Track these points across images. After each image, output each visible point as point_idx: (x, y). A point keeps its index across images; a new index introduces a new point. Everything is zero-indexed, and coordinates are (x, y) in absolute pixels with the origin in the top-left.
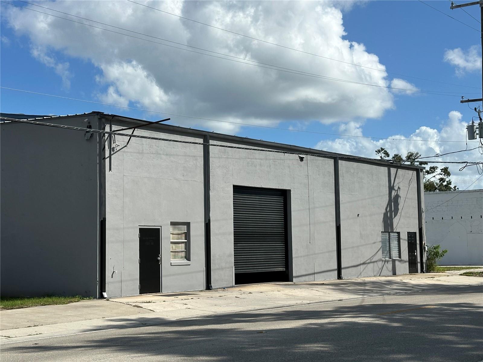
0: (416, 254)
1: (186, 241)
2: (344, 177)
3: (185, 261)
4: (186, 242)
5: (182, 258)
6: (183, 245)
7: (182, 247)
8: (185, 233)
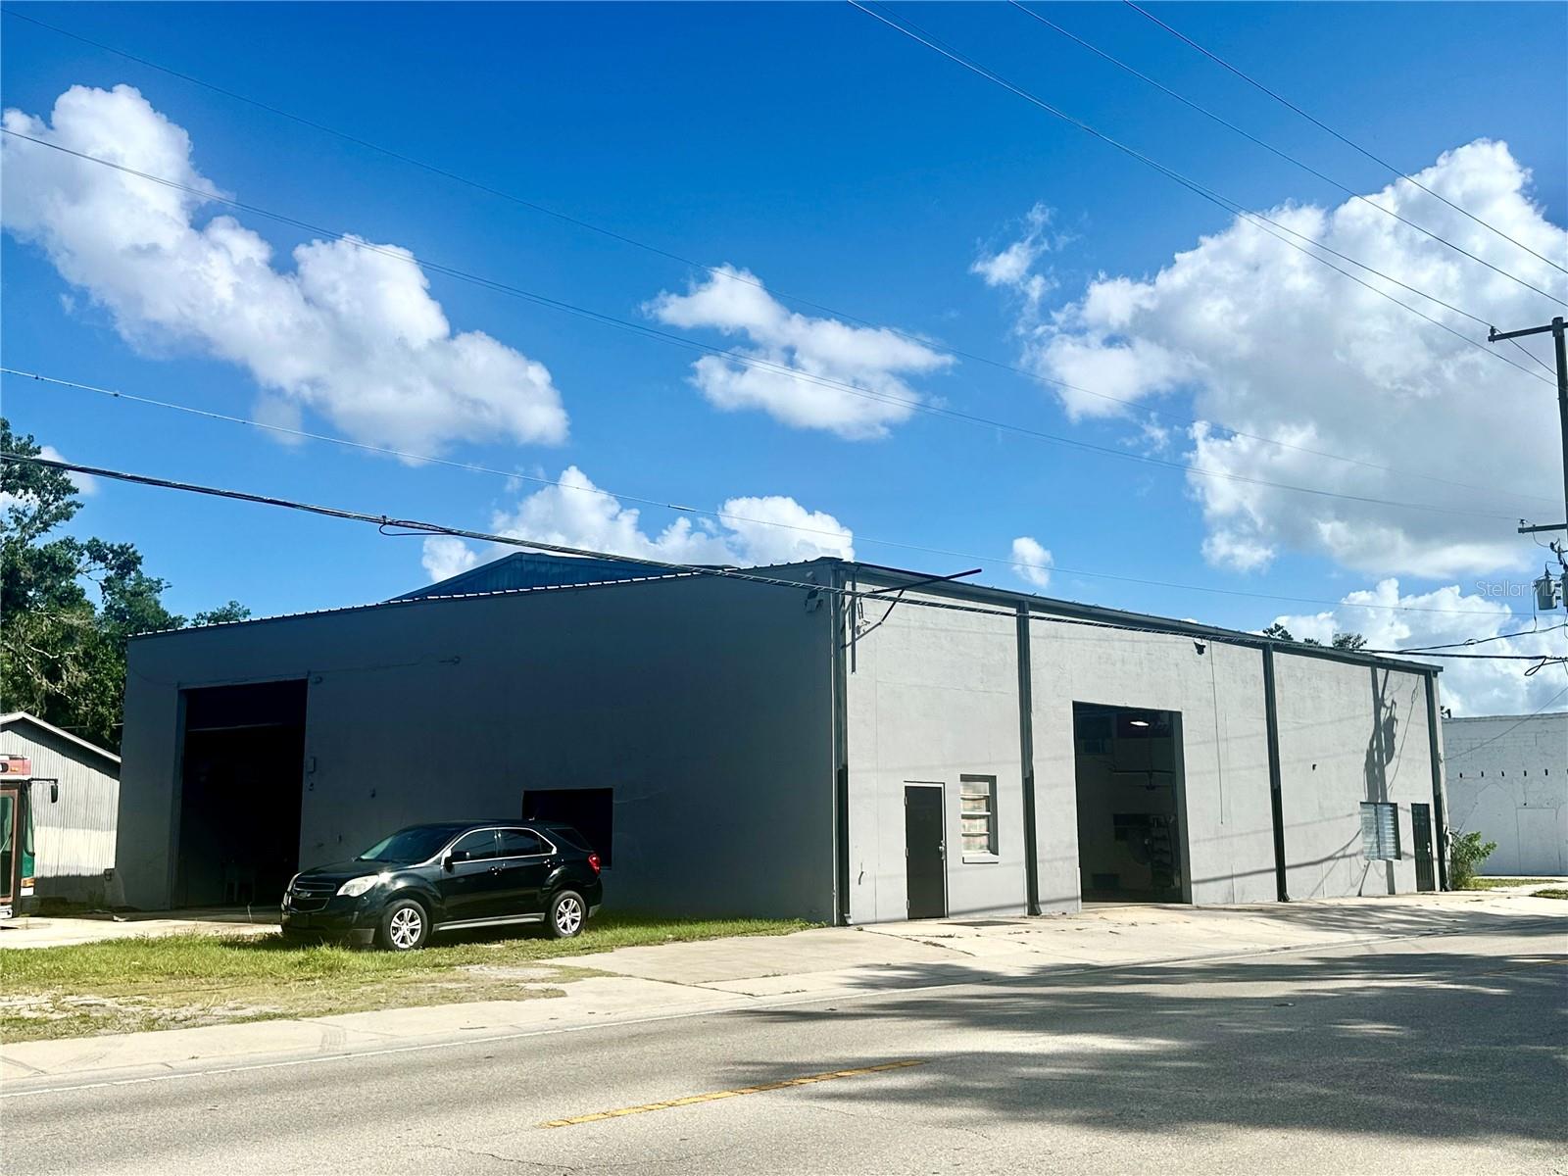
0: (1429, 850)
1: (989, 813)
2: (1284, 687)
3: (989, 856)
4: (988, 816)
5: (981, 848)
6: (983, 822)
7: (980, 826)
8: (986, 797)
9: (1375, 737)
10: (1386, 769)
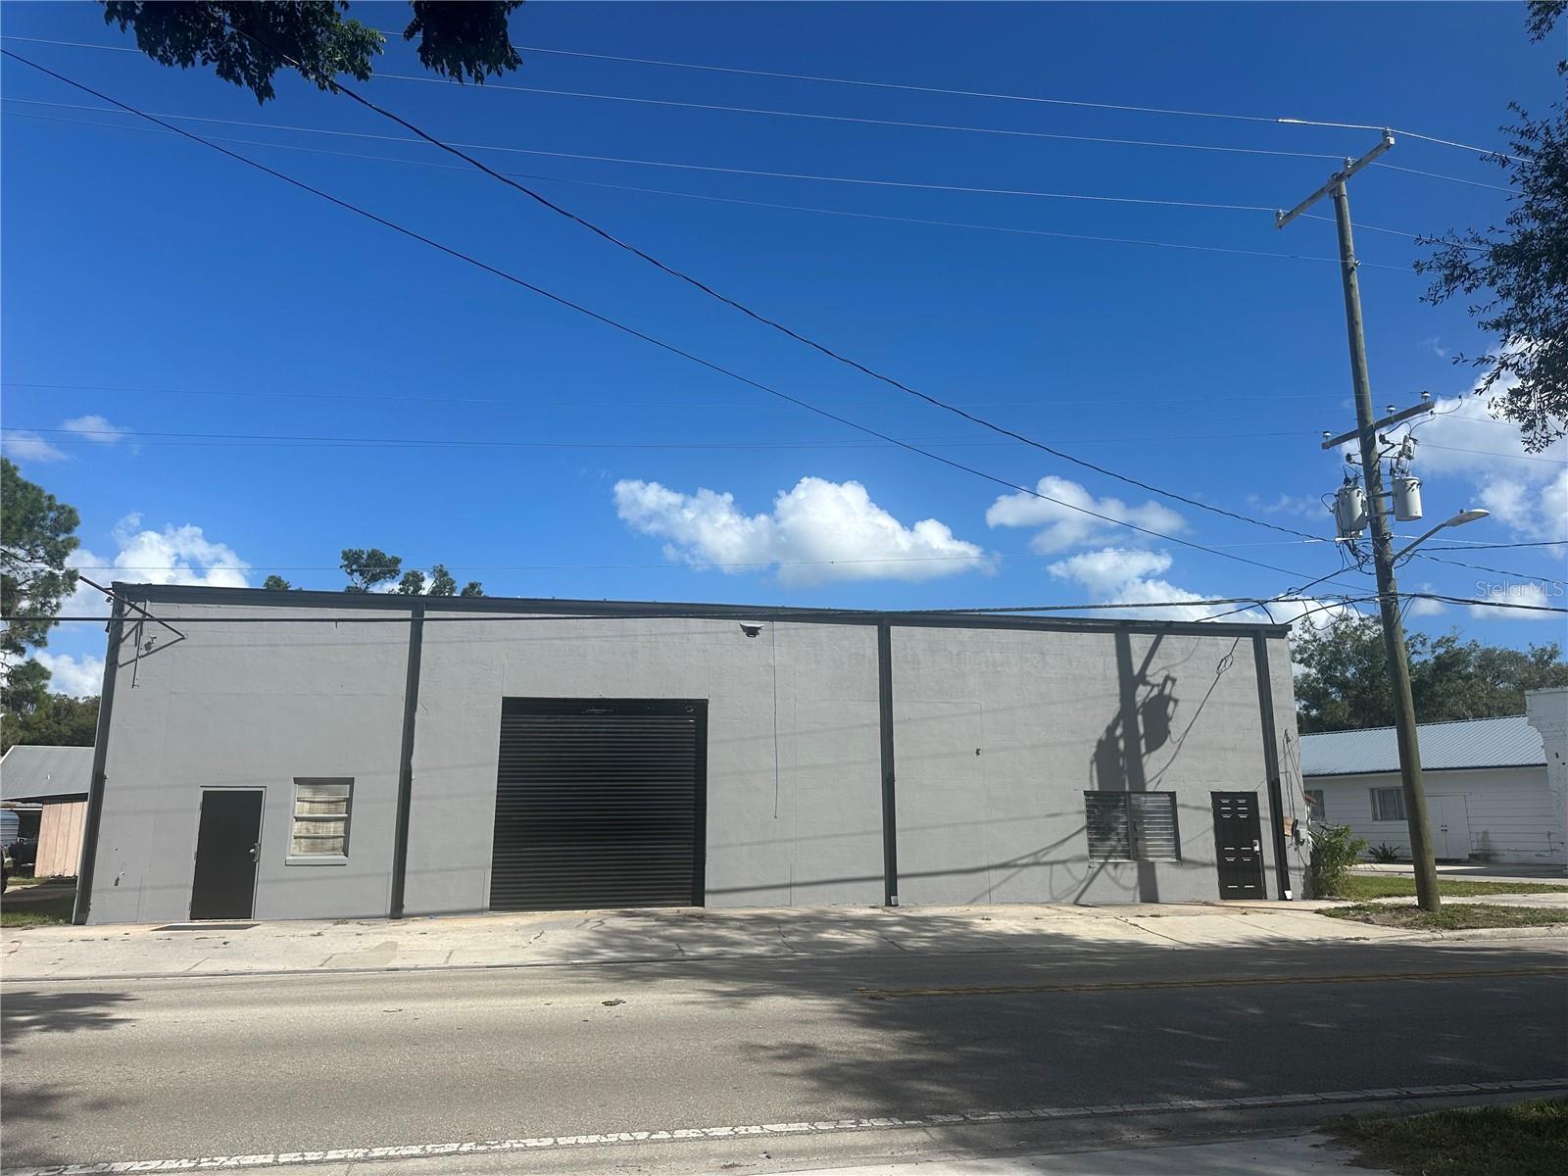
0: (1255, 848)
1: (346, 815)
4: (345, 818)
5: (333, 849)
6: (339, 824)
9: (1121, 723)
10: (1145, 759)
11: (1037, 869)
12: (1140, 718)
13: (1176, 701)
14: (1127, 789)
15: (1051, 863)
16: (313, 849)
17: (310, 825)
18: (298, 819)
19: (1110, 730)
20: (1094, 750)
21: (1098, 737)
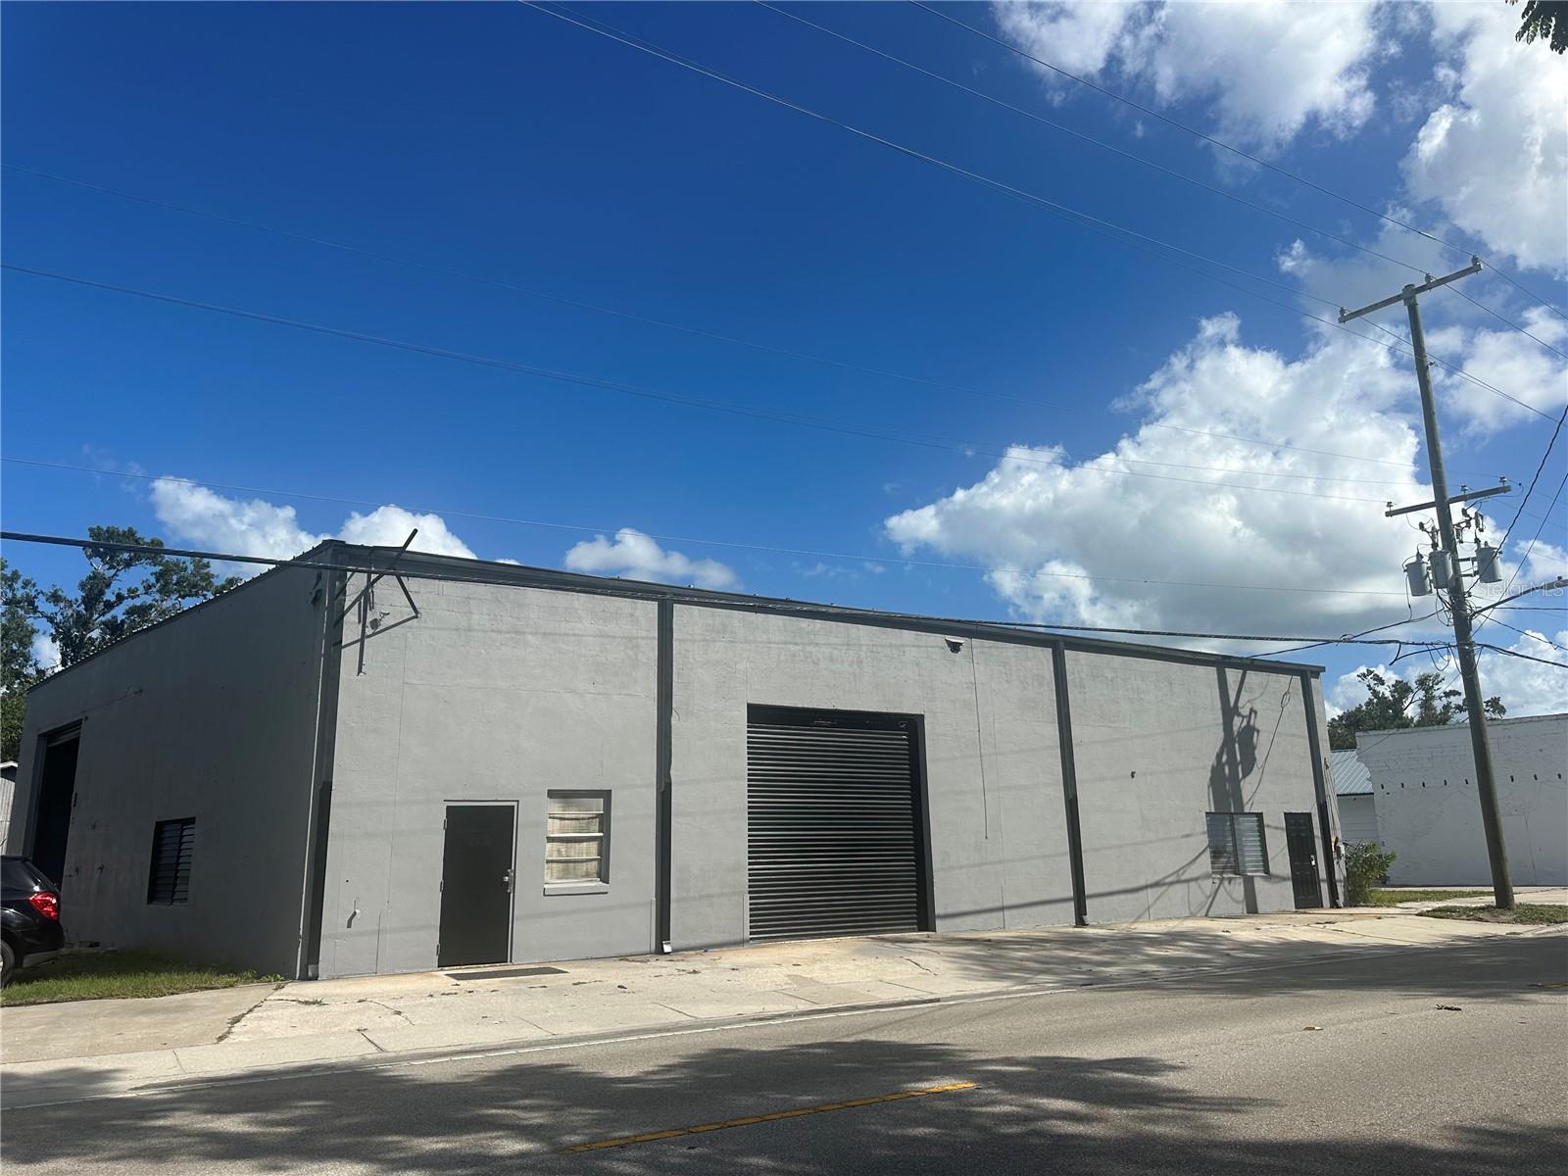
0: (1313, 863)
1: (601, 834)
2: (1084, 688)
3: (596, 884)
4: (599, 838)
5: (587, 875)
6: (594, 845)
7: (590, 850)
8: (598, 816)
9: (1225, 750)
10: (1242, 783)
11: (1178, 886)
12: (1237, 746)
13: (1258, 732)
14: (1233, 811)
15: (1187, 881)
16: (565, 875)
17: (562, 847)
18: (550, 840)
19: (1219, 756)
20: (1209, 775)
21: (1211, 763)
